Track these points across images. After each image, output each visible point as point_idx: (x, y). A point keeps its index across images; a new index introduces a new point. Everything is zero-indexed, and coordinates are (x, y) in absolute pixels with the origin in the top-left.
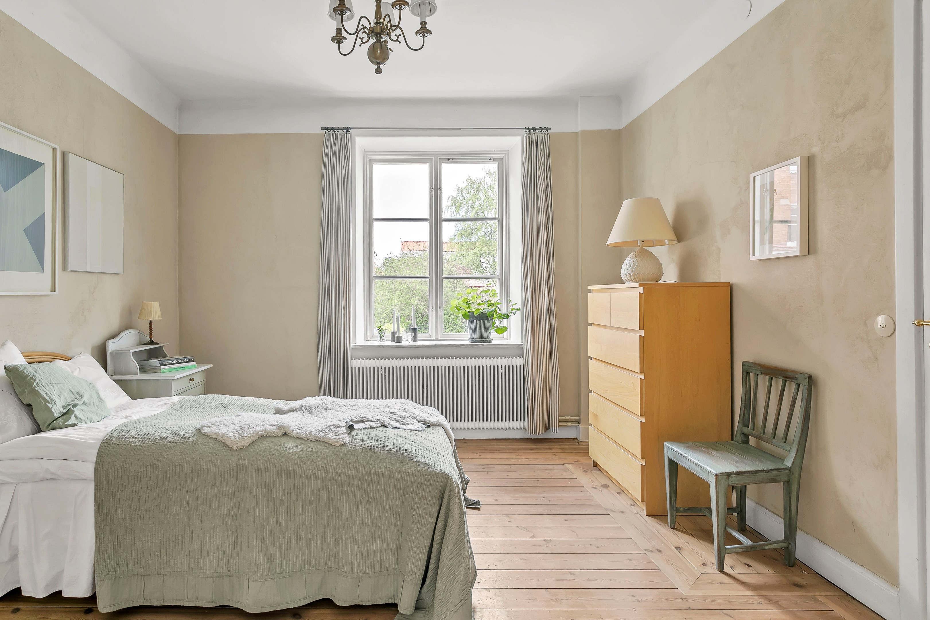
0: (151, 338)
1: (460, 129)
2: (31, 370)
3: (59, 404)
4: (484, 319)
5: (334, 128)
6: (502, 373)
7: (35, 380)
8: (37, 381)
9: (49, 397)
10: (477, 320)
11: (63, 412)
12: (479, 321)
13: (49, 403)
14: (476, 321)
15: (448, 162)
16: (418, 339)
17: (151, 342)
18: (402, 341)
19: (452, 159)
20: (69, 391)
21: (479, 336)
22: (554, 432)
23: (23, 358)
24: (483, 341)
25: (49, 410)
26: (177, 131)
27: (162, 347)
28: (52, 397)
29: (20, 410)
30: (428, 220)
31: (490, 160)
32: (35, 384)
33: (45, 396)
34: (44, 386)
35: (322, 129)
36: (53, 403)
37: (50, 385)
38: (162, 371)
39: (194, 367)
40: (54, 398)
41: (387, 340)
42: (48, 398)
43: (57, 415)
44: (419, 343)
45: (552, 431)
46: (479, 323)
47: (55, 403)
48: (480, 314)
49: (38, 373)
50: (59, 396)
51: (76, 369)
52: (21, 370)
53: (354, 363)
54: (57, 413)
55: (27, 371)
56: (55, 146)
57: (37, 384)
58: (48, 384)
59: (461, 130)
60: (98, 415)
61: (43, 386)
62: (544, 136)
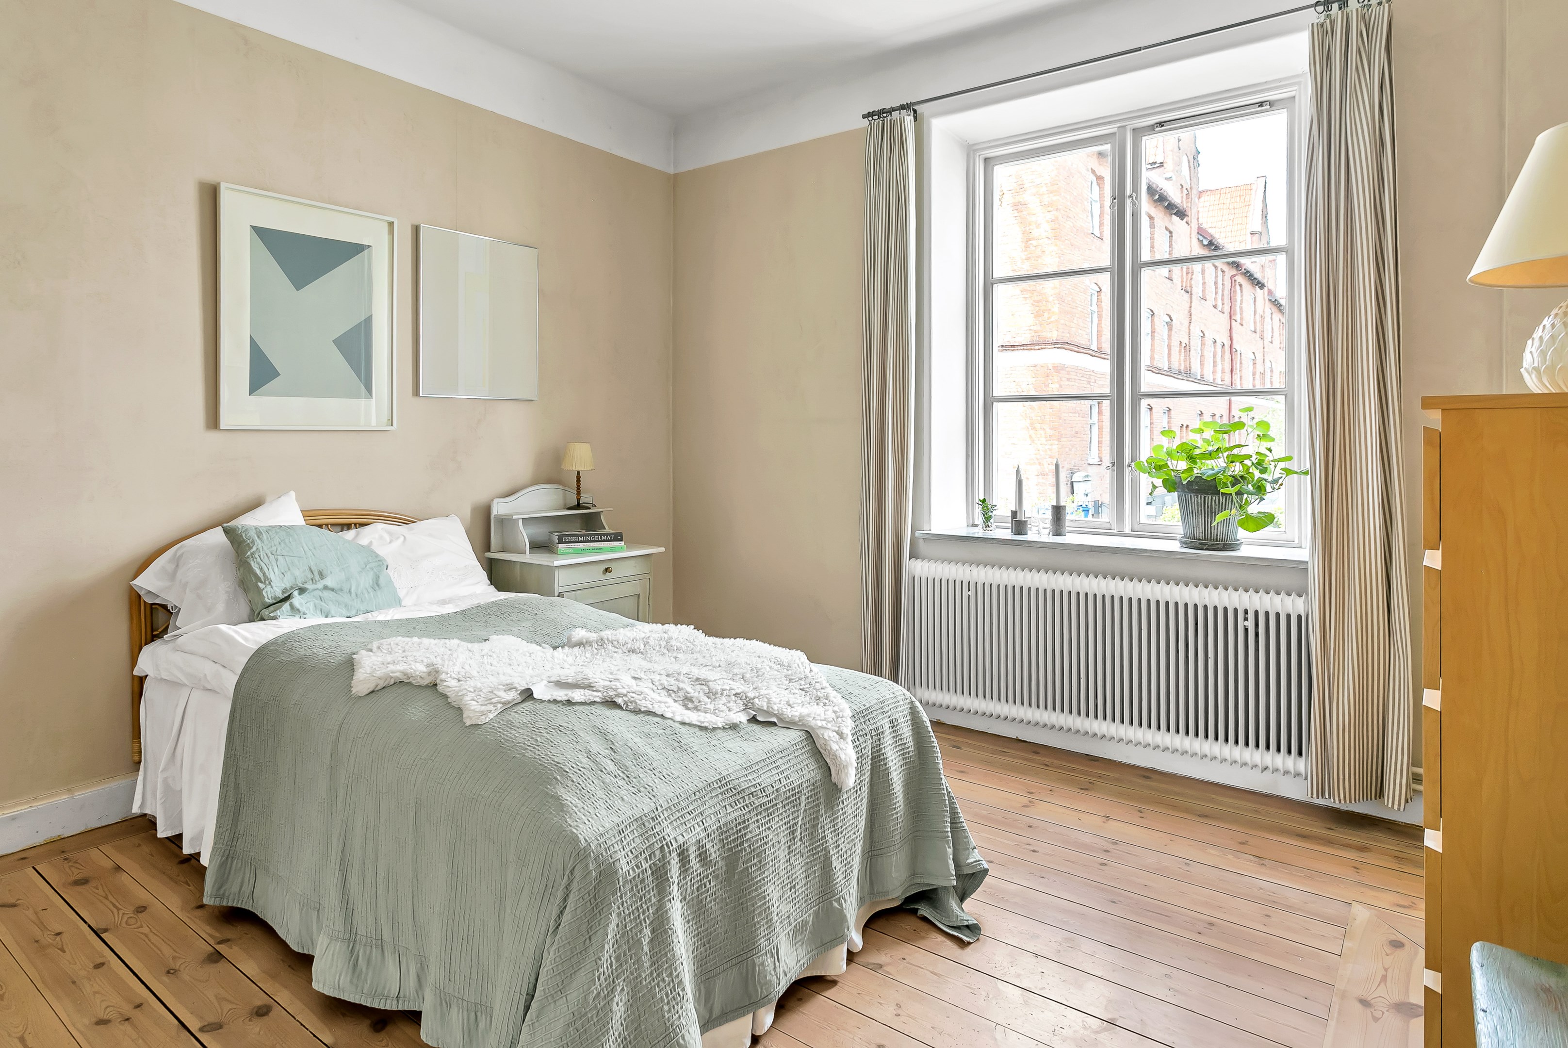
0: (578, 500)
1: (1139, 49)
2: (252, 533)
3: (278, 585)
4: (1207, 494)
5: (884, 111)
6: (1246, 630)
7: (252, 548)
8: (254, 549)
9: (264, 574)
10: (1193, 496)
11: (279, 598)
12: (1197, 497)
13: (261, 582)
14: (1191, 496)
15: (1154, 132)
16: (1067, 528)
17: (578, 506)
18: (1029, 532)
19: (1161, 124)
20: (306, 568)
21: (1199, 533)
22: (1396, 807)
23: (303, 519)
24: (1205, 545)
25: (259, 591)
26: (671, 171)
27: (598, 514)
28: (267, 574)
29: (237, 587)
30: (1108, 270)
31: (1260, 108)
32: (249, 553)
33: (258, 572)
34: (262, 557)
35: (864, 117)
36: (267, 582)
37: (272, 557)
38: (560, 551)
39: (621, 550)
40: (272, 576)
41: (998, 527)
42: (262, 574)
43: (269, 601)
44: (1070, 539)
45: (1390, 806)
46: (1197, 501)
47: (270, 583)
48: (1192, 479)
49: (260, 539)
50: (283, 573)
51: (398, 538)
52: (239, 532)
53: (914, 568)
54: (270, 598)
55: (246, 535)
56: (391, 219)
57: (252, 554)
58: (270, 555)
59: (1143, 51)
60: (348, 609)
61: (260, 557)
62: (1374, 10)
